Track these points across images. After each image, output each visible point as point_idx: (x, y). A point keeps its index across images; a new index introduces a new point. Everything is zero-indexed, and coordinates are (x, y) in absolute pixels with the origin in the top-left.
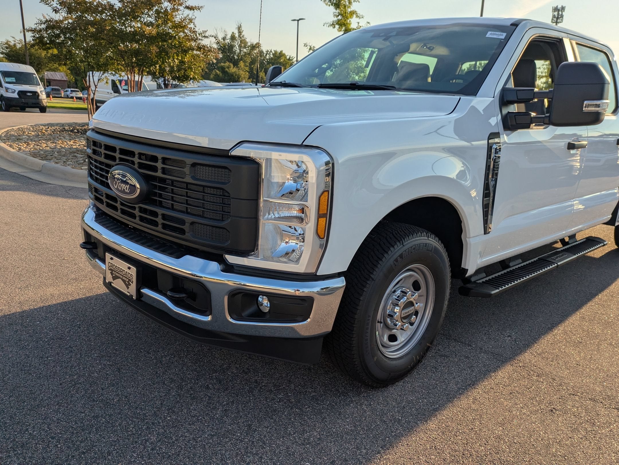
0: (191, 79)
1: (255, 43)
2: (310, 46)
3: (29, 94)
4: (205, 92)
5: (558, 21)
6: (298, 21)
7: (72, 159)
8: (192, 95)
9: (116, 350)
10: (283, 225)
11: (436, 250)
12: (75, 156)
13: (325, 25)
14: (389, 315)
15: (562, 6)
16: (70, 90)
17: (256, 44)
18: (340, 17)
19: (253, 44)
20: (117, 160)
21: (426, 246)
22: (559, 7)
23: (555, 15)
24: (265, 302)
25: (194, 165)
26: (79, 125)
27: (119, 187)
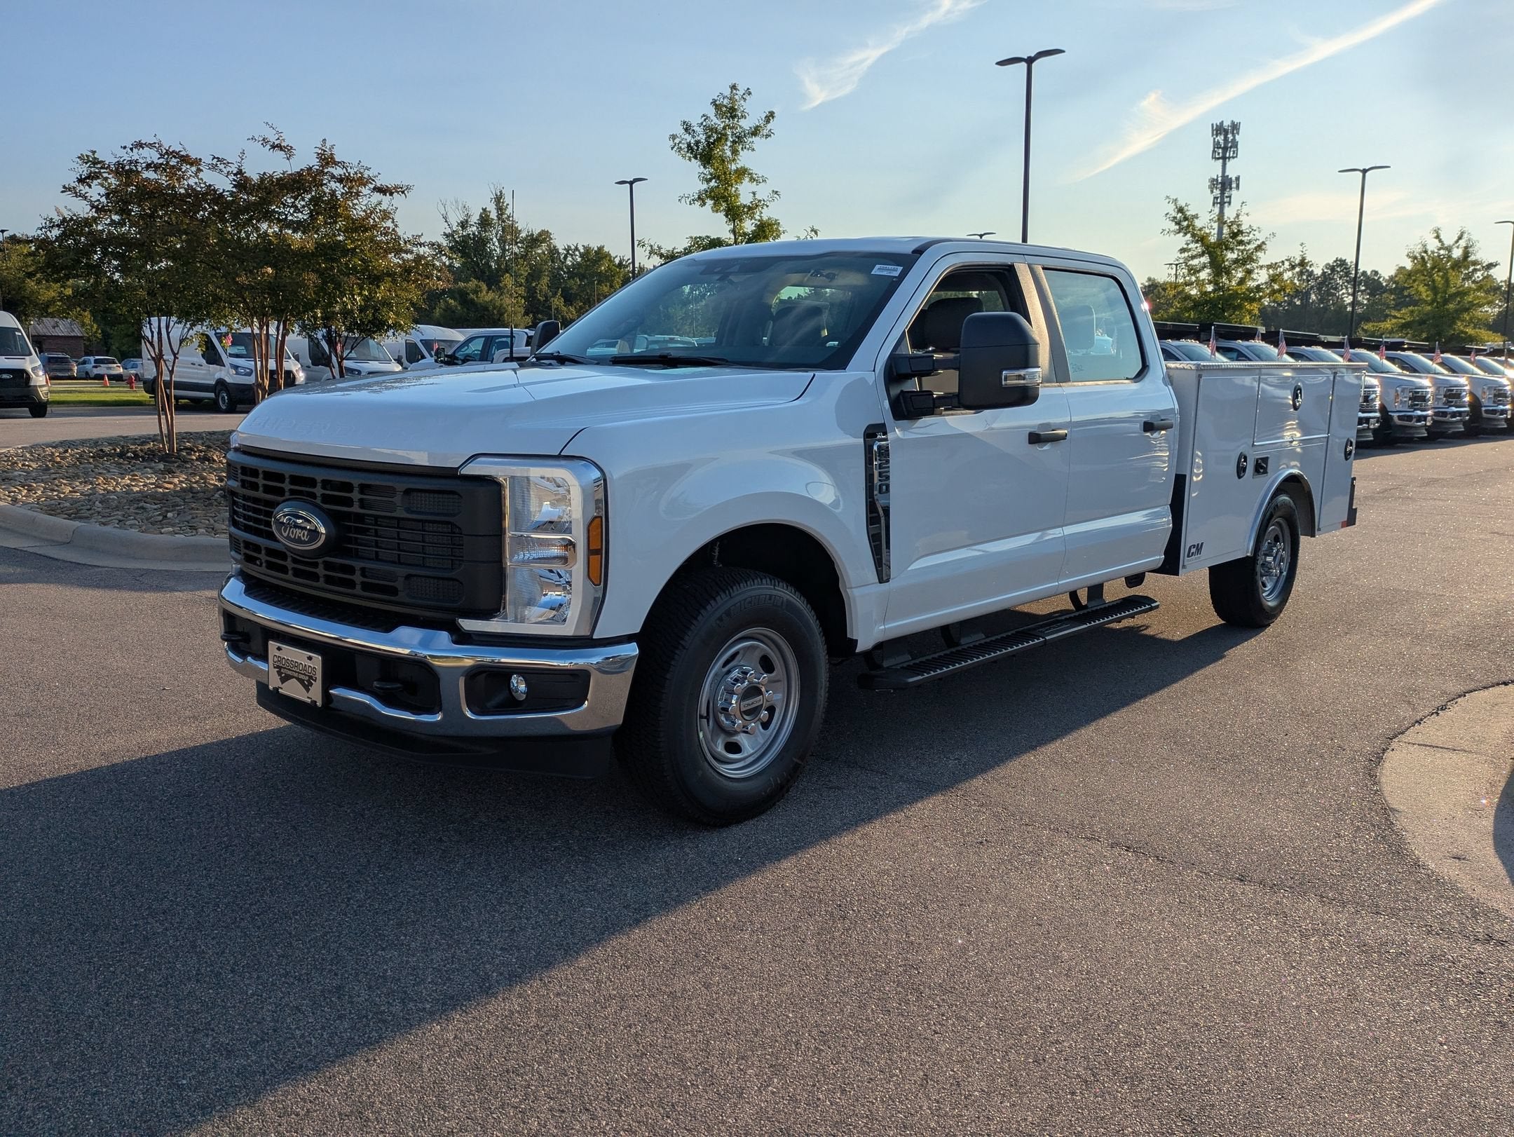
0: (390, 327)
1: (536, 233)
2: (651, 246)
3: (5, 376)
4: (423, 380)
5: (1228, 155)
6: (631, 183)
7: (137, 513)
8: (397, 388)
9: (286, 805)
10: (541, 568)
11: (789, 605)
12: (143, 508)
13: (683, 200)
14: (723, 709)
15: (1233, 122)
16: (92, 359)
17: (540, 234)
18: (713, 183)
19: (532, 235)
20: (287, 494)
21: (770, 599)
22: (1227, 124)
23: (1218, 142)
24: (519, 685)
25: (408, 492)
26: (134, 440)
27: (291, 534)
